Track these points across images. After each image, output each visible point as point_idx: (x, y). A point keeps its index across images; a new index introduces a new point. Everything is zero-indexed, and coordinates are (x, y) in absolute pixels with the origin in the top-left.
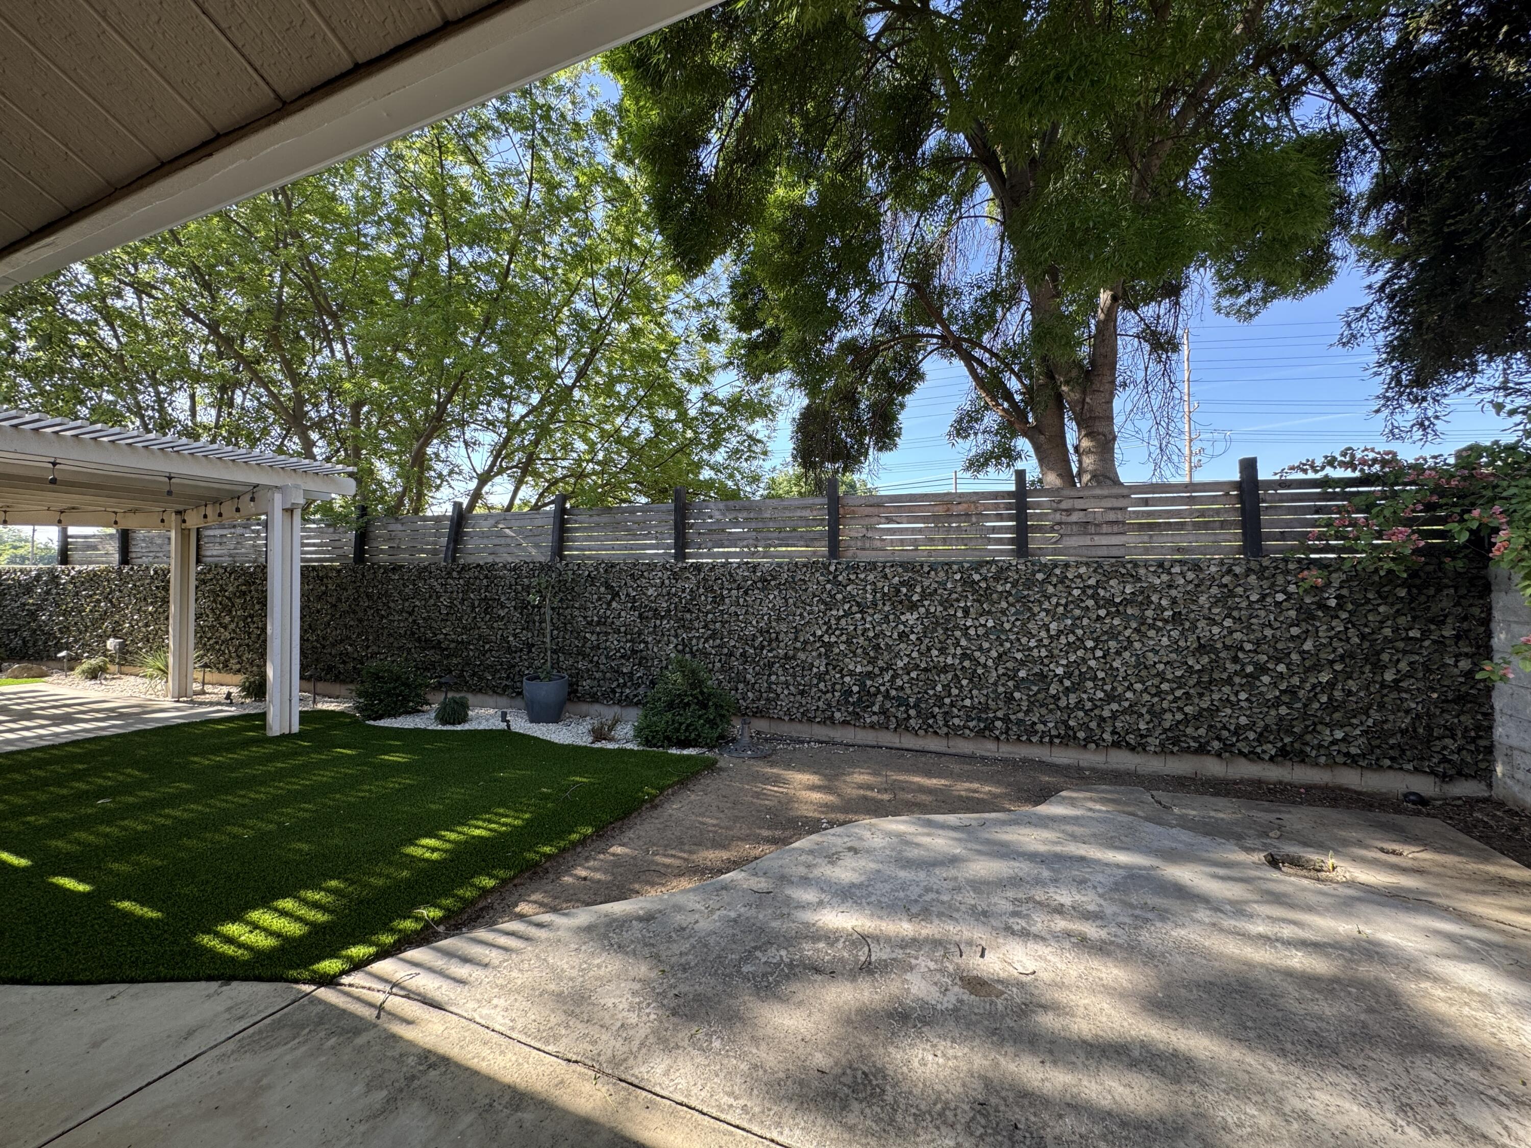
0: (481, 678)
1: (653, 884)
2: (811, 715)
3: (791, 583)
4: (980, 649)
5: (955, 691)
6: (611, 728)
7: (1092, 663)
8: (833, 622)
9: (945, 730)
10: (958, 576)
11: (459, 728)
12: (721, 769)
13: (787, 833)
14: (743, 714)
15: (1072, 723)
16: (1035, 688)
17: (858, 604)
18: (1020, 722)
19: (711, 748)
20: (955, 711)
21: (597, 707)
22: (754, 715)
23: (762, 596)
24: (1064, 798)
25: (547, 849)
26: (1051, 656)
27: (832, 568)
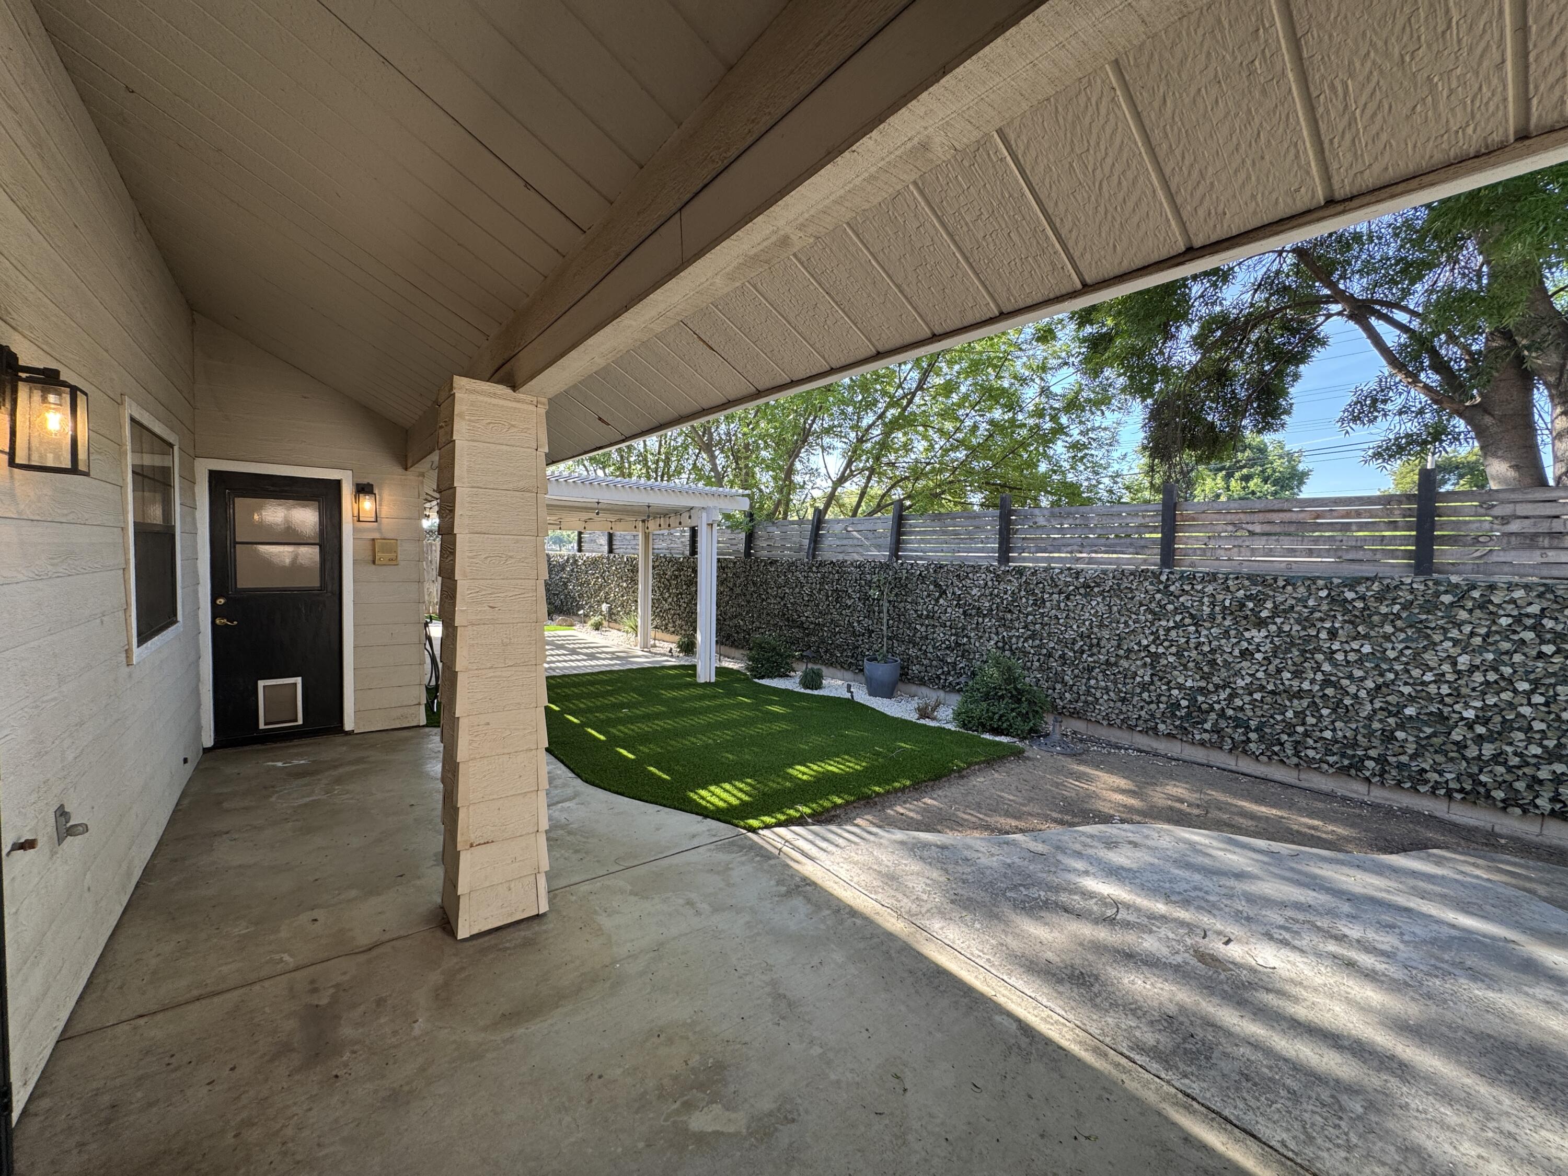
0: (832, 655)
1: (952, 829)
2: (1133, 723)
3: (1116, 591)
4: (1350, 677)
5: (1311, 720)
6: (934, 710)
7: (1526, 710)
8: (1161, 632)
9: (1295, 760)
10: (1323, 594)
11: (816, 692)
12: (1028, 758)
13: (1076, 820)
14: (1060, 713)
15: (1483, 778)
16: (1429, 731)
17: (1192, 616)
18: (1400, 766)
19: (1022, 739)
20: (1310, 742)
21: (924, 690)
22: (1071, 715)
23: (1084, 601)
24: (1429, 855)
25: (877, 789)
26: (1457, 694)
27: (1164, 578)
